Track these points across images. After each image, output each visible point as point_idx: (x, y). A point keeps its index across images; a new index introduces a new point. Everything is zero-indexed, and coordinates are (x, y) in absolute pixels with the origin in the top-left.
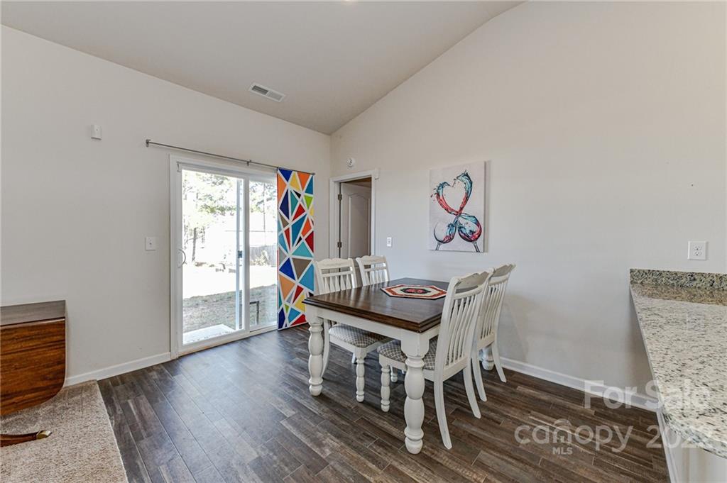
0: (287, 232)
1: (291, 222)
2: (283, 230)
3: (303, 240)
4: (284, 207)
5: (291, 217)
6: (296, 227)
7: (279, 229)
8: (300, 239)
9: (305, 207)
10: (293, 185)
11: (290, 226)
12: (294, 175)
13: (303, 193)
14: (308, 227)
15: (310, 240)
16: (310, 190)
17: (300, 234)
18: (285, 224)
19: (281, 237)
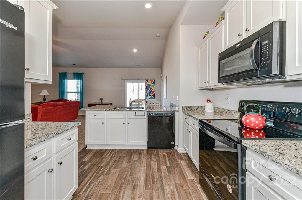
0: (147, 94)
1: (148, 91)
2: (146, 93)
3: (152, 95)
4: (146, 88)
5: (148, 90)
6: (150, 93)
7: (145, 93)
8: (151, 95)
9: (152, 88)
10: (149, 83)
11: (148, 92)
12: (149, 81)
13: (152, 84)
14: (153, 92)
15: (154, 96)
16: (154, 83)
17: (151, 94)
18: (147, 92)
19: (146, 95)
